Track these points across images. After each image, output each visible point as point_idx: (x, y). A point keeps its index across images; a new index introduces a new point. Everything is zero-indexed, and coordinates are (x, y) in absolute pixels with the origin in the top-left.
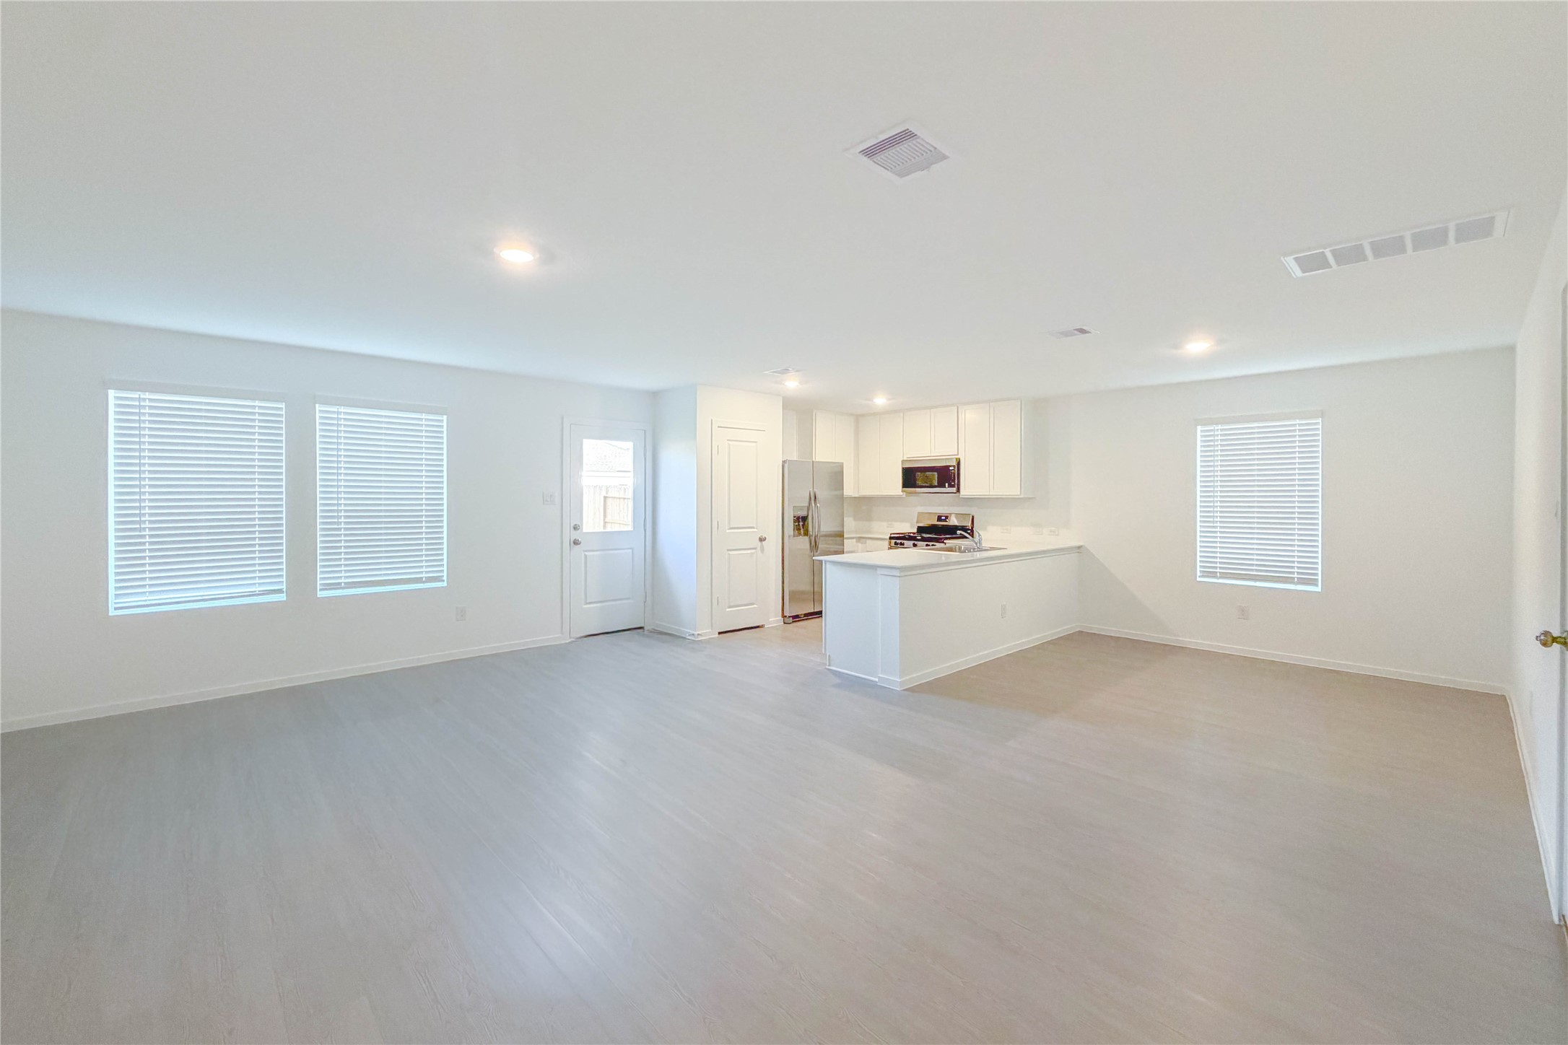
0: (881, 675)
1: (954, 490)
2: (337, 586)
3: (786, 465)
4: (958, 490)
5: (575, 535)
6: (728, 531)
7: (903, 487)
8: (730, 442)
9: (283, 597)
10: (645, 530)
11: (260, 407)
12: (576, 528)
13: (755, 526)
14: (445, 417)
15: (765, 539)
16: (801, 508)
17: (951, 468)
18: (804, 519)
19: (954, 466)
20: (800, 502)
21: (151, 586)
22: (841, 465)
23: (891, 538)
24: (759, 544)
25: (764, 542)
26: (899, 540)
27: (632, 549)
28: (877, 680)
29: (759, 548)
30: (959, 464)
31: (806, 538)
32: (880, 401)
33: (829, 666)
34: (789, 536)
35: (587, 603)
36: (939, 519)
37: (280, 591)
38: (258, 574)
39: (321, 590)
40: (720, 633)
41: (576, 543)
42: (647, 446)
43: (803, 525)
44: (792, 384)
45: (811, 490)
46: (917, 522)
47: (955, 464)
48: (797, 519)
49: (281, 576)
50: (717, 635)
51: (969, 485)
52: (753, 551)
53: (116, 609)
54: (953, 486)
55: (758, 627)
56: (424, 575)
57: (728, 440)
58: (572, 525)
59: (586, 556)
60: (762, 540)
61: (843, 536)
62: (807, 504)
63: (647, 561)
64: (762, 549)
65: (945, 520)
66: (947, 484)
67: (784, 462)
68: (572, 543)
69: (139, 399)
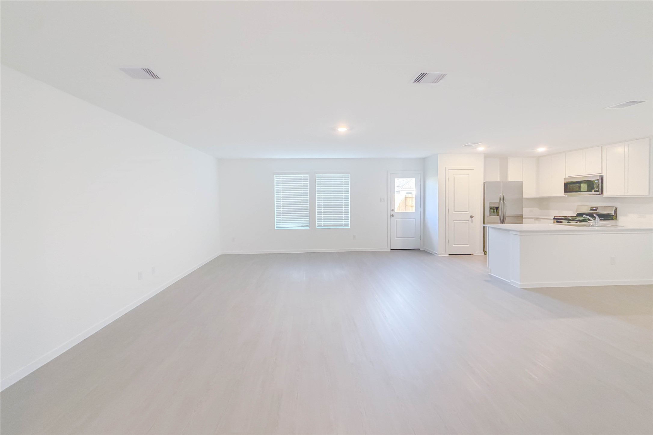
0: (511, 280)
1: (598, 193)
2: (321, 226)
3: (486, 184)
4: (602, 192)
5: (392, 213)
6: (454, 213)
7: (564, 192)
8: (454, 176)
9: (308, 228)
10: (420, 212)
11: (303, 176)
12: (393, 210)
13: (468, 211)
14: (349, 175)
15: (473, 217)
16: (494, 203)
17: (596, 181)
18: (497, 208)
19: (598, 180)
20: (495, 201)
21: (283, 223)
22: (521, 183)
23: (554, 219)
24: (471, 219)
25: (472, 218)
26: (559, 220)
27: (415, 219)
28: (509, 282)
29: (470, 221)
30: (602, 178)
31: (498, 217)
32: (541, 150)
33: (490, 273)
34: (487, 216)
35: (397, 238)
36: (592, 209)
37: (308, 226)
38: (303, 221)
39: (317, 226)
40: (449, 255)
41: (393, 216)
42: (421, 179)
43: (496, 211)
44: (481, 149)
45: (501, 195)
46: (576, 211)
47: (599, 178)
48: (491, 208)
49: (308, 222)
50: (448, 255)
51: (609, 190)
52: (467, 222)
53: (276, 228)
54: (598, 191)
55: (470, 254)
56: (344, 224)
57: (454, 175)
58: (391, 210)
59: (396, 220)
60: (472, 217)
61: (523, 217)
62: (498, 201)
63: (421, 224)
64: (472, 221)
65: (596, 210)
66: (593, 190)
67: (484, 183)
68: (391, 216)
69: (280, 177)
